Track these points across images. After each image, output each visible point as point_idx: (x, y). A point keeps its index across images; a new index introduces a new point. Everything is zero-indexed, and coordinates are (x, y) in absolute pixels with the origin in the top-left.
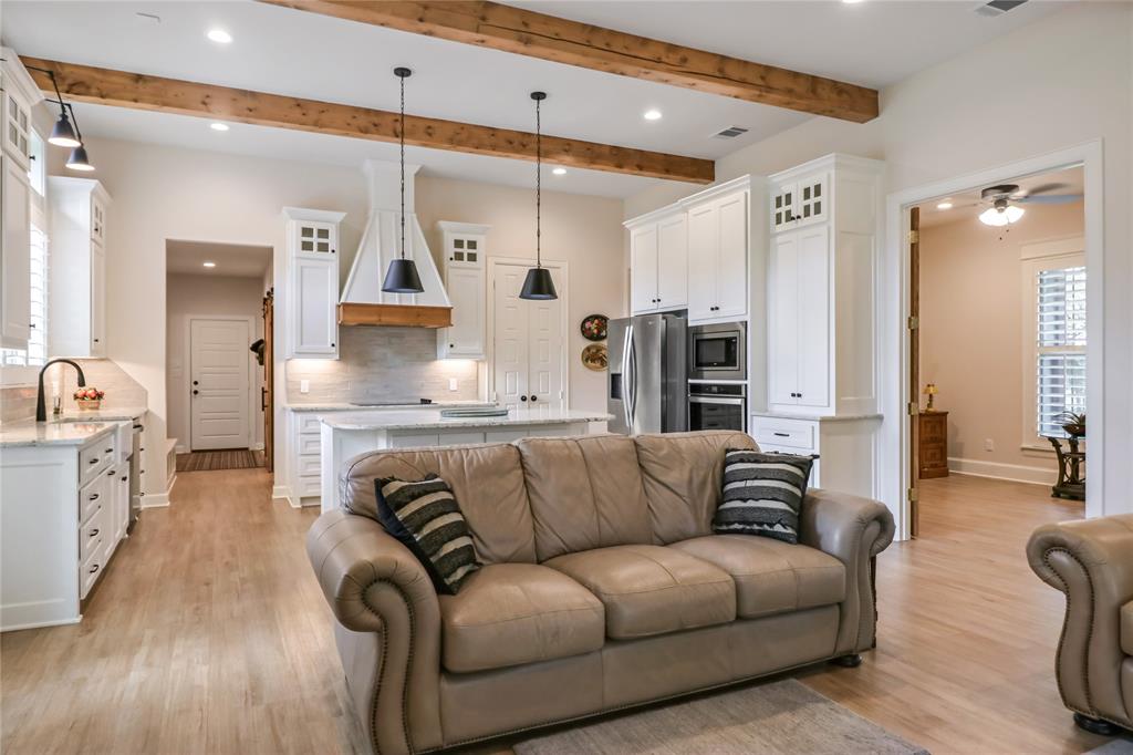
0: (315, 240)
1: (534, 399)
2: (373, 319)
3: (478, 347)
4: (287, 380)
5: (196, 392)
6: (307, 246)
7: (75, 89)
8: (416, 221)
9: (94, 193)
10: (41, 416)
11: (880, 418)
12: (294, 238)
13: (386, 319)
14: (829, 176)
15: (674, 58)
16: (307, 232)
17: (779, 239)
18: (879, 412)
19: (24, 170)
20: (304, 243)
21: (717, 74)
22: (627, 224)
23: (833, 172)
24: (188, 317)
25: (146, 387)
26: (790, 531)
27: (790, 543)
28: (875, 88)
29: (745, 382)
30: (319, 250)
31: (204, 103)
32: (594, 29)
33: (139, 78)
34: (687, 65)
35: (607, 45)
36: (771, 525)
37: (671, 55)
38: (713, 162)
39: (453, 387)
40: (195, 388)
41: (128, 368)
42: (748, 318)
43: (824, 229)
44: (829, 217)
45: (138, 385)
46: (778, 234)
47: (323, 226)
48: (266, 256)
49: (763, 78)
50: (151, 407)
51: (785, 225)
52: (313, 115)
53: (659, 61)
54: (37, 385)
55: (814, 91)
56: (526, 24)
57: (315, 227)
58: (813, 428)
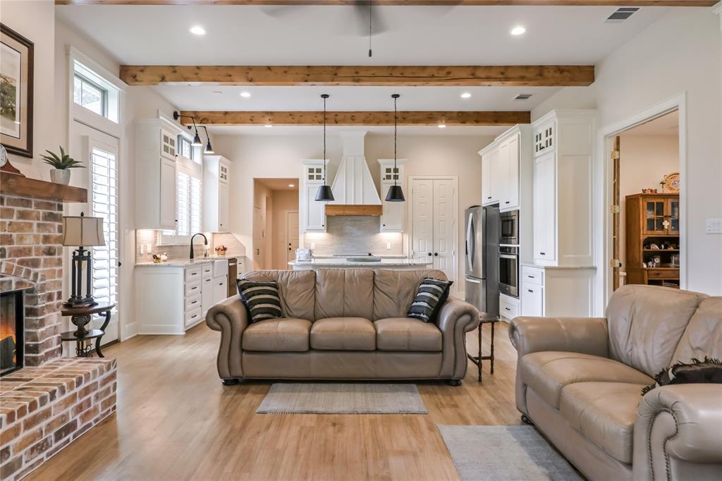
0: (315, 174)
1: (436, 254)
2: (341, 212)
3: (399, 226)
4: (305, 243)
5: (290, 249)
6: (311, 177)
7: (204, 122)
8: (365, 161)
9: (220, 161)
10: (192, 257)
11: (595, 269)
12: (306, 174)
13: (347, 212)
14: (555, 123)
15: (443, 73)
16: (311, 170)
17: (537, 160)
18: (594, 265)
19: (174, 161)
20: (310, 176)
21: (471, 77)
22: (480, 153)
23: (556, 120)
24: (287, 211)
25: (244, 245)
26: (425, 316)
27: (424, 322)
28: (592, 65)
29: (516, 246)
30: (317, 179)
31: (251, 120)
32: (394, 67)
33: (226, 113)
34: (451, 75)
35: (402, 74)
36: (420, 314)
37: (440, 72)
38: (529, 112)
39: (389, 247)
40: (290, 247)
41: (239, 237)
42: (519, 208)
43: (552, 155)
44: (555, 148)
45: (242, 244)
46: (536, 158)
47: (319, 167)
48: (296, 181)
49: (502, 73)
50: (247, 255)
51: (540, 152)
52: (297, 119)
53: (433, 76)
54: (190, 244)
55: (541, 75)
56: (357, 73)
57: (315, 168)
58: (542, 273)
